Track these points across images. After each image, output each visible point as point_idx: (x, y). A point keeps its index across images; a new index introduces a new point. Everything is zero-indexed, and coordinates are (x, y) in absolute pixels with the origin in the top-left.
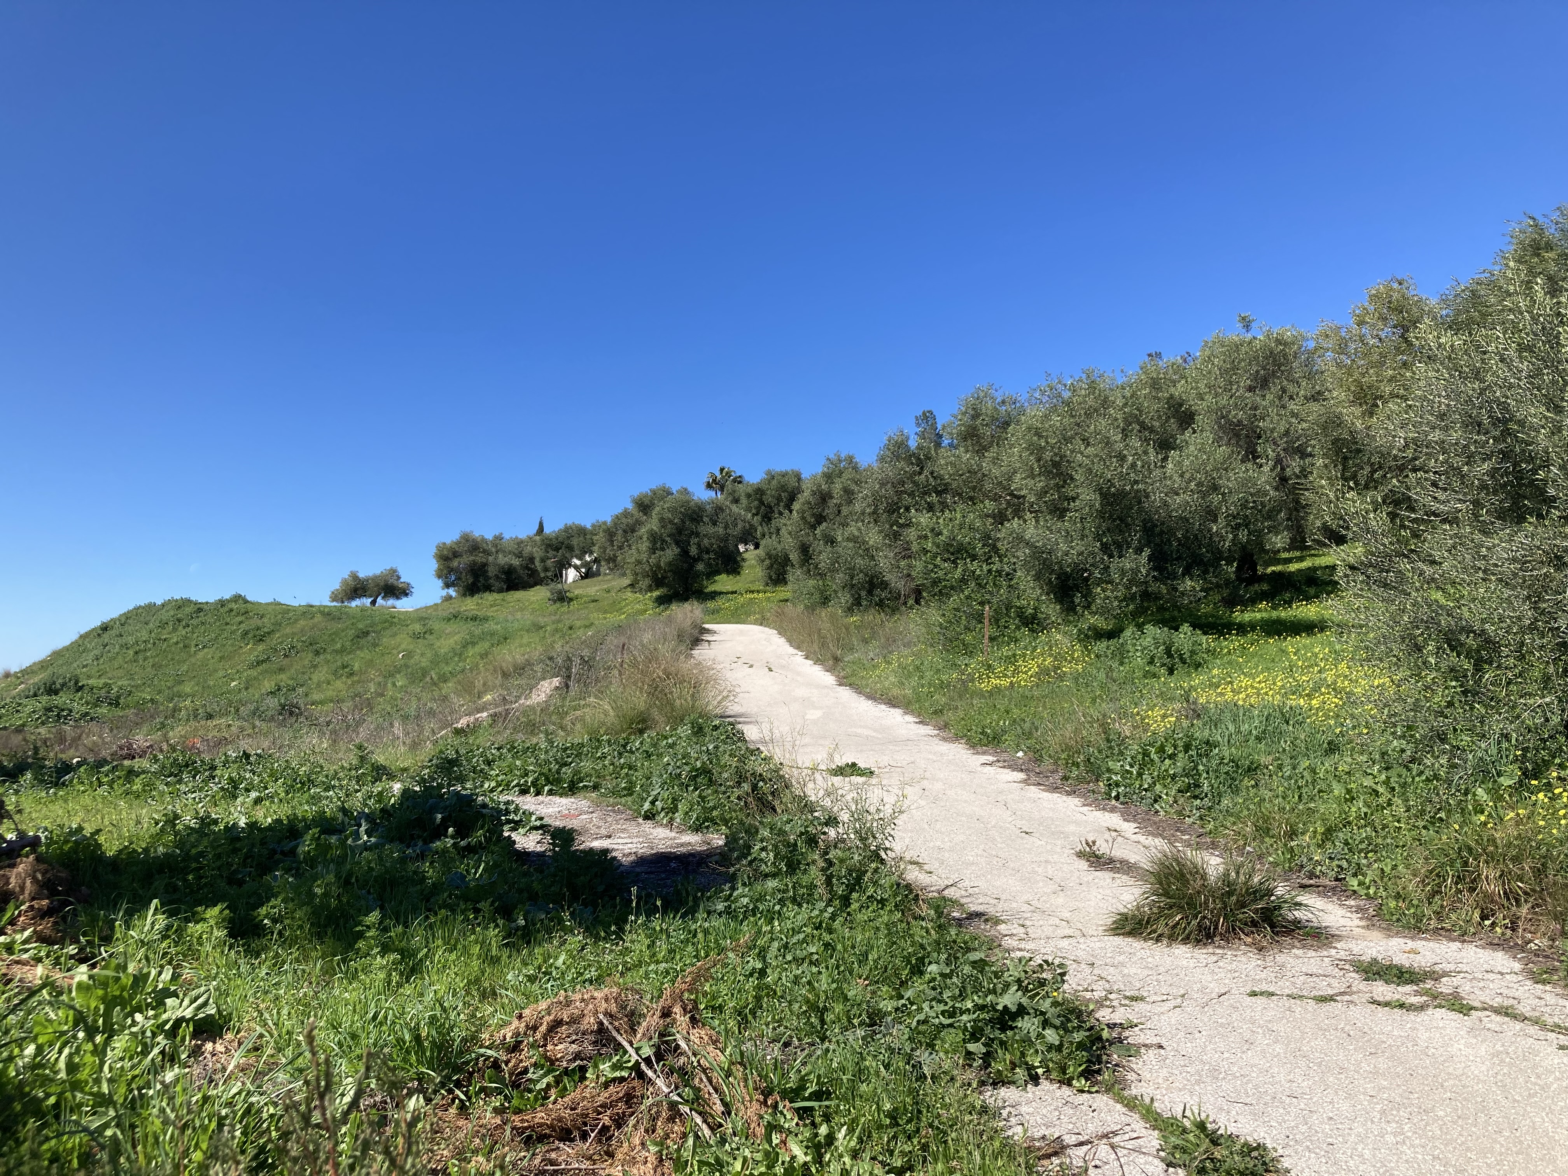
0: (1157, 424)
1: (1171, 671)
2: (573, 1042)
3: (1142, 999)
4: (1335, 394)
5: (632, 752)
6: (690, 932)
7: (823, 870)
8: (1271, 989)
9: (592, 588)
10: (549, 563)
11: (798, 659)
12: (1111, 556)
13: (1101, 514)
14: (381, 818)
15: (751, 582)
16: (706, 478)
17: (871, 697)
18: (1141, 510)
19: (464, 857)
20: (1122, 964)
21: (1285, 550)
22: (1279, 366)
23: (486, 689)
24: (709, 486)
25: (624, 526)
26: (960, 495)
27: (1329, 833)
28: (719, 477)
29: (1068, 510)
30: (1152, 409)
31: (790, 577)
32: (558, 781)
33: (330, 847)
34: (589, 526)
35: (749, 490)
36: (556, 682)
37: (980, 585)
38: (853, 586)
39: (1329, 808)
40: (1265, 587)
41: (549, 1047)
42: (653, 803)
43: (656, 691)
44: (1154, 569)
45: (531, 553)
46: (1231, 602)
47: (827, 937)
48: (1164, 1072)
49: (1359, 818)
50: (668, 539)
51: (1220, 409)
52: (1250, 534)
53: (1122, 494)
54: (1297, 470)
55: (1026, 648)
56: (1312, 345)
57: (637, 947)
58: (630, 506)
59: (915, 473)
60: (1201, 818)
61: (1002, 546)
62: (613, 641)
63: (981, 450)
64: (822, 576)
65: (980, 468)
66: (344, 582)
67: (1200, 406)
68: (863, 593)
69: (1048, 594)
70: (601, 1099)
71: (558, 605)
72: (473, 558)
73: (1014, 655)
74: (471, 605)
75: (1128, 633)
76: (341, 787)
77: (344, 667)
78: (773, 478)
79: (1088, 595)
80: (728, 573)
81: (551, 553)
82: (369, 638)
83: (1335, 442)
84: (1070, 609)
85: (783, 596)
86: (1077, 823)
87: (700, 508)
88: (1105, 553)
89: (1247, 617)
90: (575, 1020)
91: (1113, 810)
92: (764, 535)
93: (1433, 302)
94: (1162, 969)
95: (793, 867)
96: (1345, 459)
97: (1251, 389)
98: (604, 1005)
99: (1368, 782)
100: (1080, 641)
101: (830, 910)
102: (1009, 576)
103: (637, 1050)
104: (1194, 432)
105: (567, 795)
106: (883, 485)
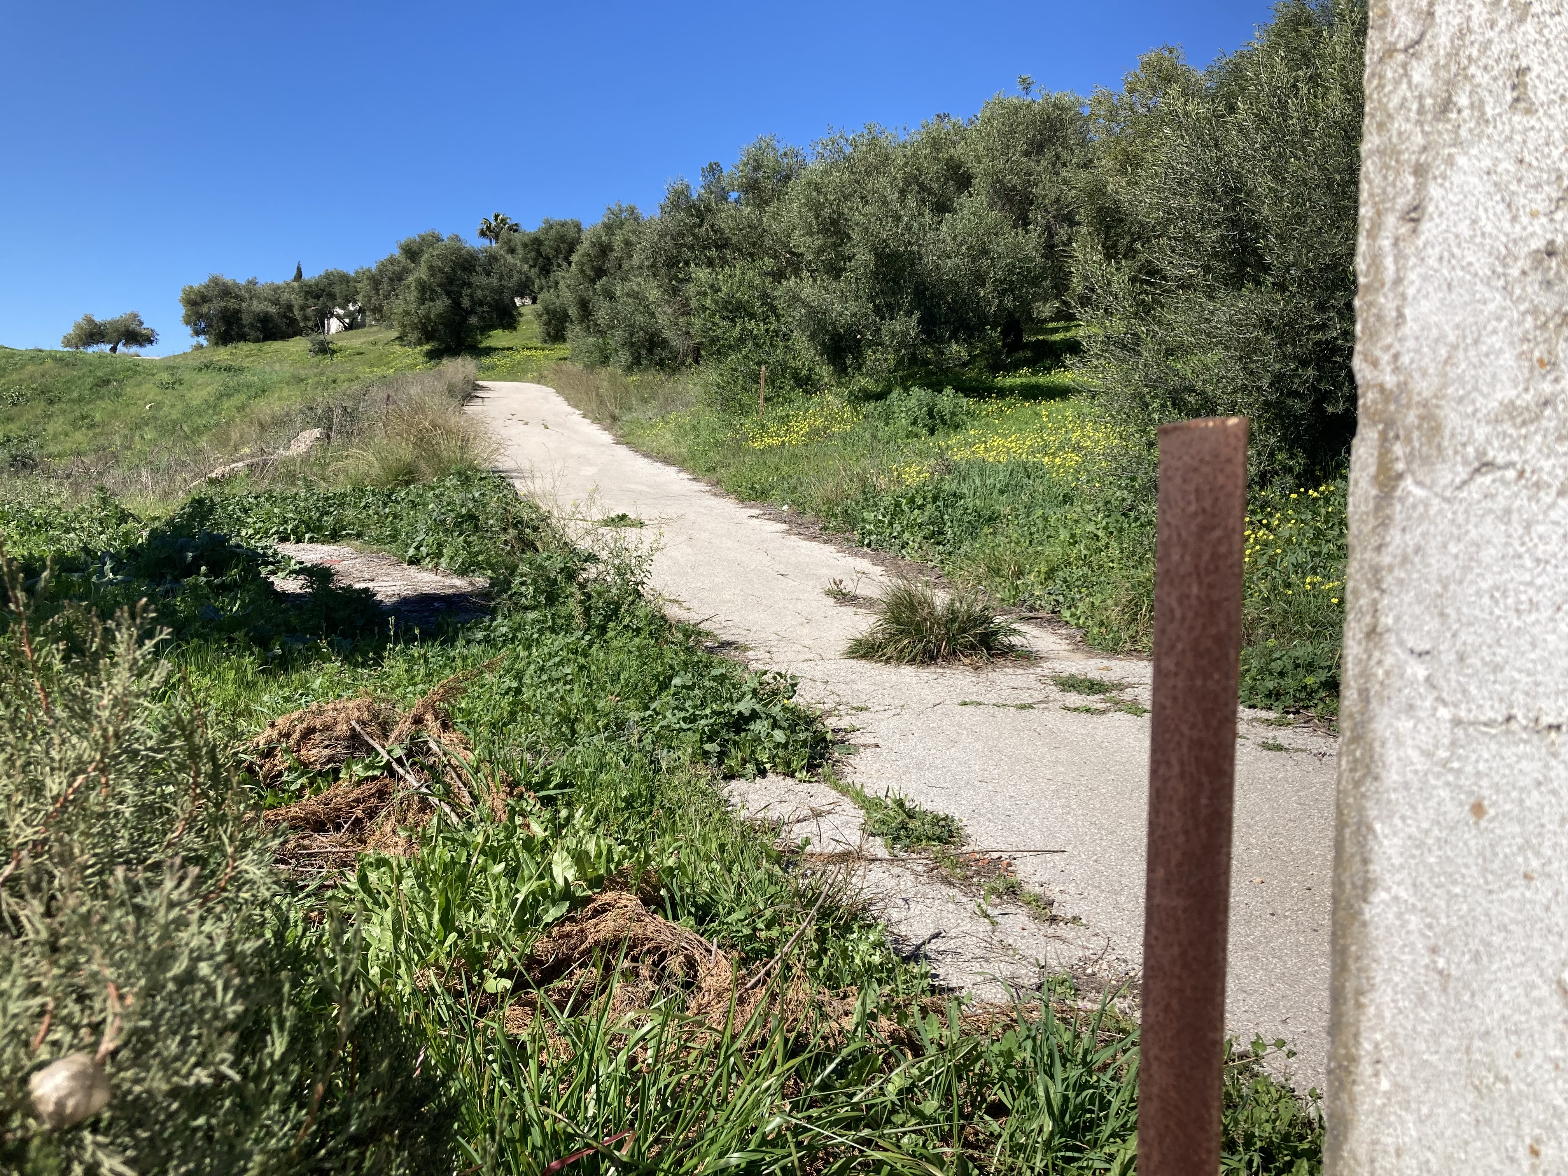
0: (935, 186)
1: (932, 432)
2: (326, 747)
3: (867, 709)
4: (1104, 162)
5: (398, 502)
6: (448, 658)
7: (581, 602)
8: (981, 700)
9: (357, 340)
10: (310, 311)
11: (576, 417)
12: (883, 318)
13: (875, 274)
14: (128, 558)
15: (529, 339)
16: (480, 225)
17: (647, 455)
18: (914, 273)
19: (218, 595)
20: (853, 682)
21: (1052, 320)
22: (1056, 131)
23: (243, 441)
24: (483, 234)
25: (389, 274)
26: (740, 250)
27: (1051, 574)
28: (494, 224)
29: (845, 270)
30: (932, 171)
31: (569, 334)
32: (319, 529)
33: (72, 584)
34: (352, 274)
35: (526, 239)
36: (317, 432)
37: (757, 345)
38: (632, 344)
39: (1053, 551)
40: (1029, 354)
41: (303, 752)
42: (417, 549)
43: (422, 442)
44: (923, 331)
45: (289, 300)
46: (996, 367)
47: (581, 660)
48: (877, 766)
49: (1078, 558)
50: (438, 289)
51: (996, 173)
52: (1014, 300)
53: (895, 256)
54: (1065, 238)
55: (799, 409)
56: (1087, 112)
57: (395, 671)
58: (397, 253)
59: (694, 225)
60: (942, 562)
61: (780, 304)
62: (378, 393)
63: (762, 204)
64: (602, 333)
65: (760, 220)
66: (78, 326)
67: (977, 169)
68: (643, 352)
69: (821, 355)
70: (353, 796)
71: (320, 357)
72: (223, 304)
73: (788, 416)
74: (223, 354)
75: (894, 395)
76: (82, 529)
77: (83, 418)
78: (551, 227)
79: (859, 356)
80: (504, 328)
81: (311, 301)
82: (110, 387)
83: (1100, 210)
84: (841, 370)
85: (562, 353)
86: (829, 567)
87: (471, 256)
88: (877, 315)
89: (1009, 381)
90: (327, 728)
91: (864, 556)
92: (541, 289)
93: (1200, 73)
94: (887, 685)
95: (552, 600)
96: (1108, 227)
97: (1027, 154)
98: (357, 714)
99: (1091, 528)
100: (849, 402)
101: (587, 637)
102: (786, 337)
103: (389, 752)
104: (971, 195)
105: (329, 543)
106: (662, 236)
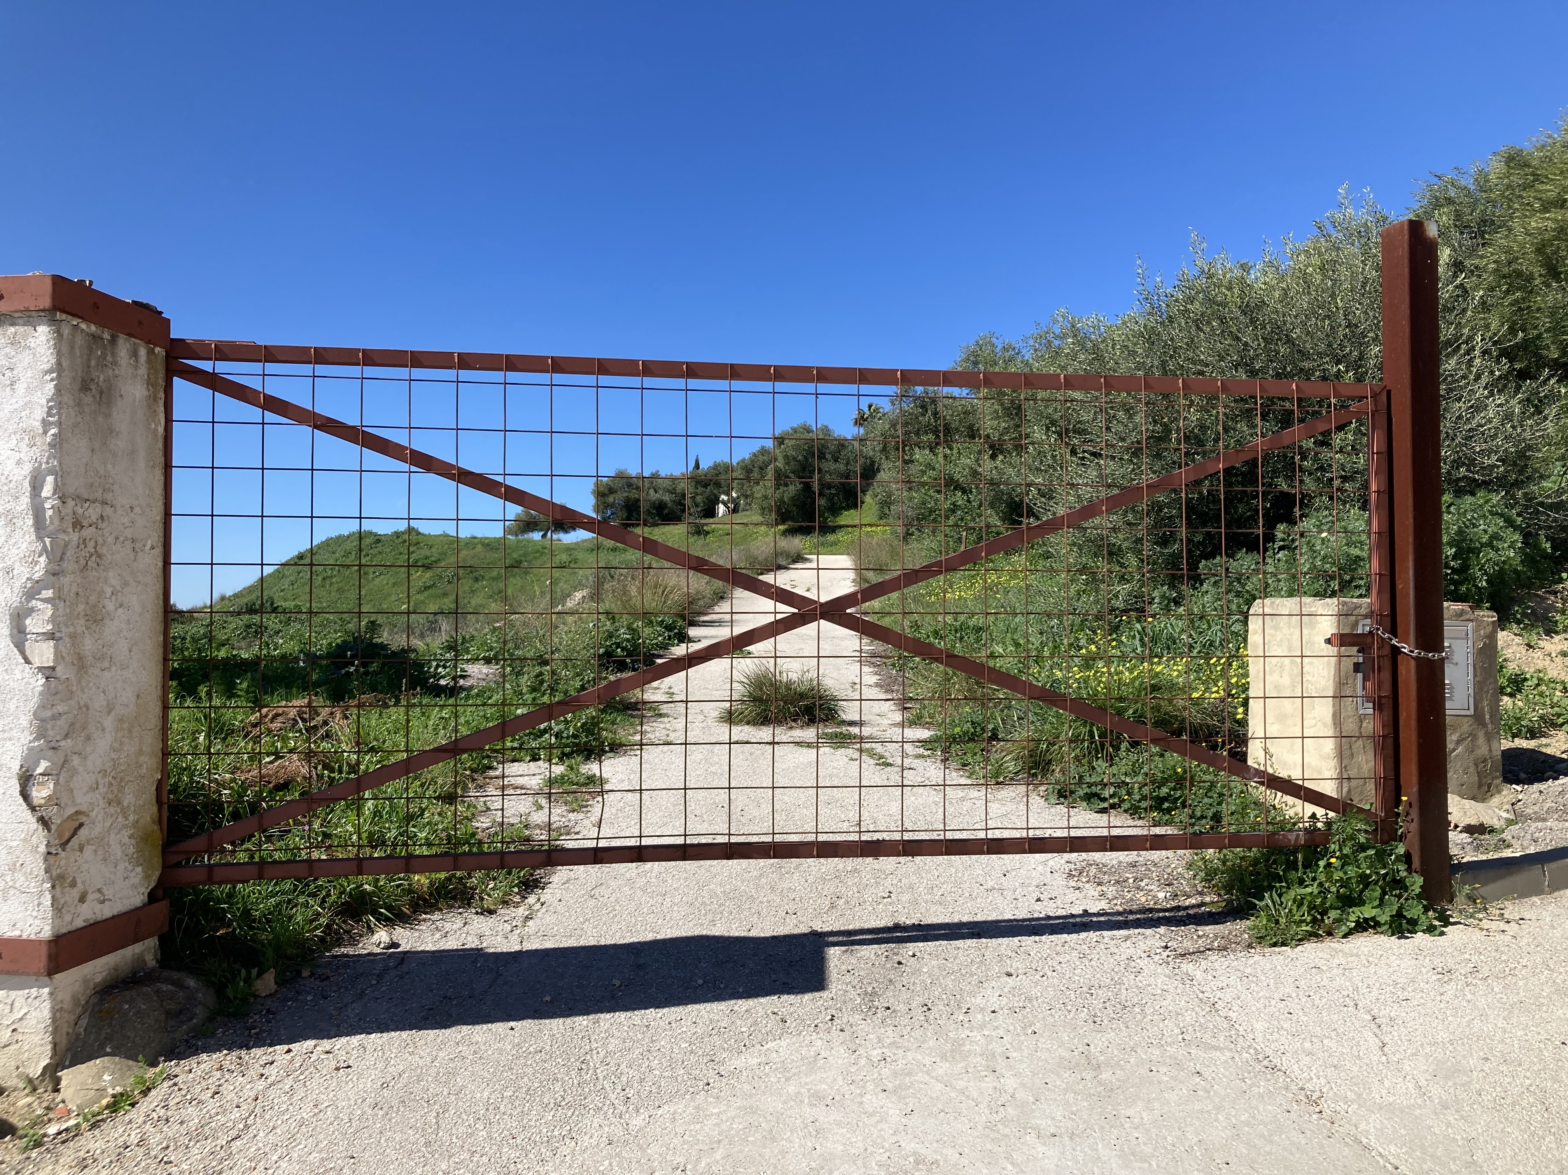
3: (671, 742)
15: (869, 516)
16: (854, 415)
24: (855, 422)
25: (760, 462)
36: (585, 592)
45: (683, 489)
50: (792, 475)
58: (770, 443)
71: (696, 537)
80: (850, 507)
81: (700, 489)
90: (285, 714)
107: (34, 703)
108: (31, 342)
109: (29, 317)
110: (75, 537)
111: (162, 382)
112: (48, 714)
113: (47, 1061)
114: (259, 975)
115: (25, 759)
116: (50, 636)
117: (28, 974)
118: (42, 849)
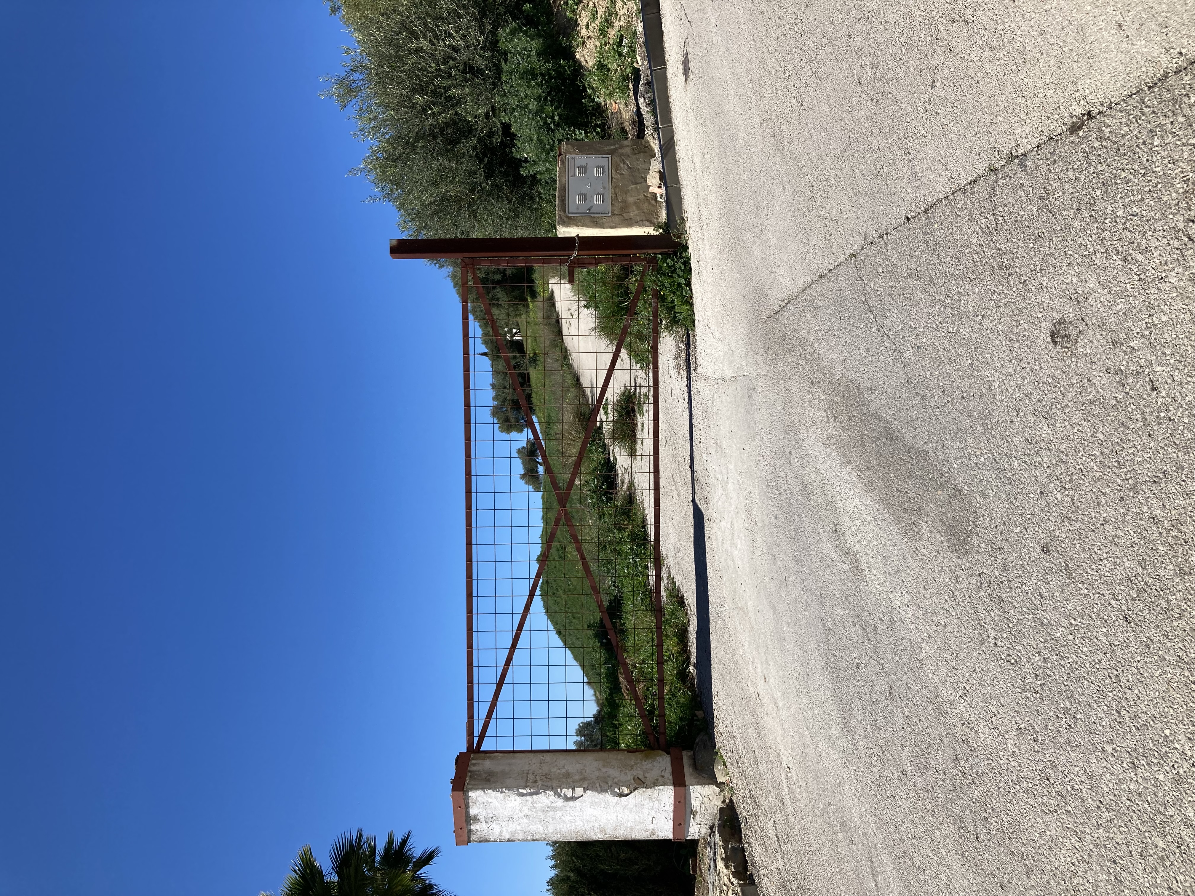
50: (490, 296)
66: (527, 482)
107: (596, 794)
108: (474, 797)
109: (466, 798)
110: (540, 783)
111: (483, 755)
112: (599, 789)
113: (714, 787)
114: (697, 716)
115: (614, 795)
116: (573, 789)
117: (685, 793)
118: (644, 789)
